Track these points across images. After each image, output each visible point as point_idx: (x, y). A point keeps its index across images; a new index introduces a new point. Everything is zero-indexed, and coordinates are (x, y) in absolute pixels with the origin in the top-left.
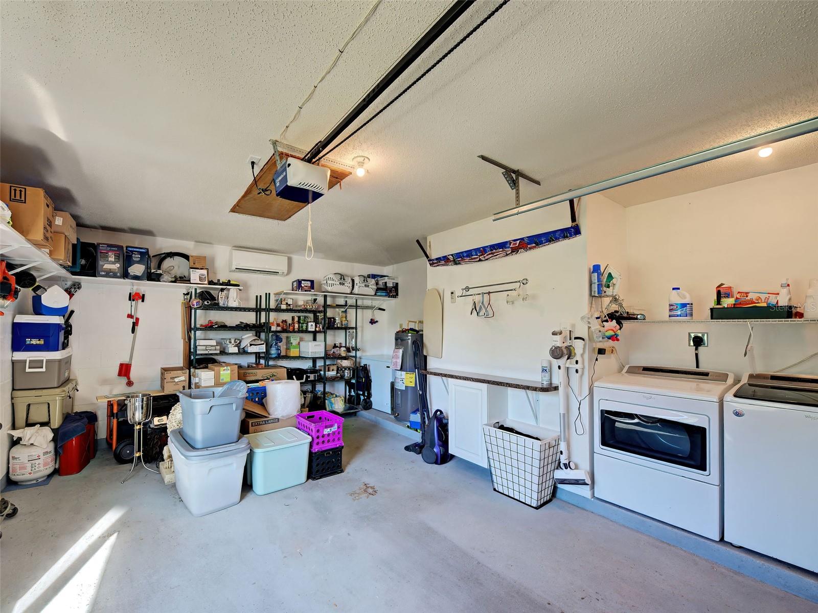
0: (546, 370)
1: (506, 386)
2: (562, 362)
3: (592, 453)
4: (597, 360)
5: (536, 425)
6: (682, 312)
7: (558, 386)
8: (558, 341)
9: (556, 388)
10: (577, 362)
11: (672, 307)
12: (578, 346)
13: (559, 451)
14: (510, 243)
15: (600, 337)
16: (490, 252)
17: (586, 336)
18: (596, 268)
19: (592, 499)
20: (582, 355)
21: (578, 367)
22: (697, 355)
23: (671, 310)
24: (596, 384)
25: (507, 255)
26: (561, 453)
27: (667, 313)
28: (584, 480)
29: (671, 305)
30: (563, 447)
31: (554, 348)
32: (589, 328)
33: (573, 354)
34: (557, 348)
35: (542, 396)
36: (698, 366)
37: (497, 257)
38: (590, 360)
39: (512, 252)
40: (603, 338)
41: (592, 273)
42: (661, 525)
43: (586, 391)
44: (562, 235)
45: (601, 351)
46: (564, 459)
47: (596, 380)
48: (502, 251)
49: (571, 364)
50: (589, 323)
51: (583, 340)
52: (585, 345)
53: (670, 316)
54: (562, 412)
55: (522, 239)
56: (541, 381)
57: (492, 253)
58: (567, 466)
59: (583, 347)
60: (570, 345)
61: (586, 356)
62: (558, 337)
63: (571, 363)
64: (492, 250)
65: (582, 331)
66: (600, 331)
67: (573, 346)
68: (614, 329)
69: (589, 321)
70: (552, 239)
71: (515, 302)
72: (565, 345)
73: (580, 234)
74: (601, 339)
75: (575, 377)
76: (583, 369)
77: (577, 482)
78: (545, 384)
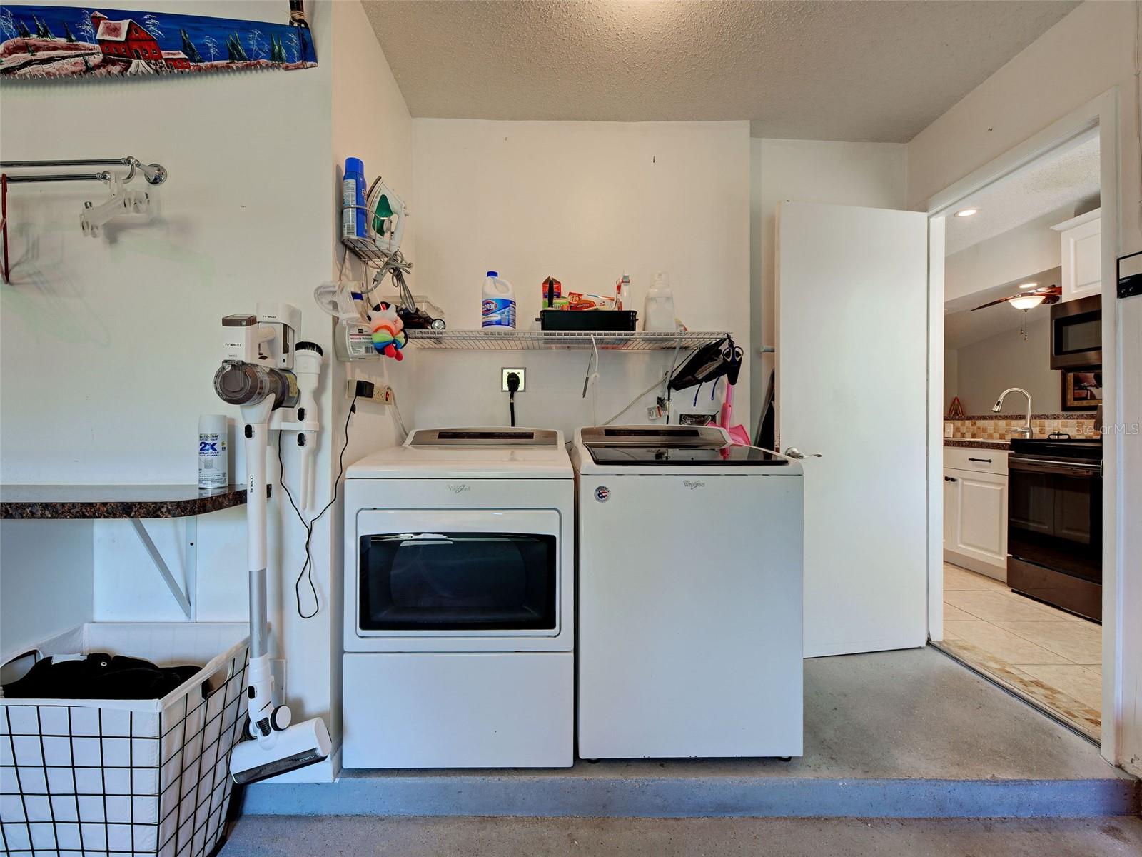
0: (212, 446)
1: (43, 517)
2: (255, 413)
3: (339, 652)
4: (353, 409)
5: (182, 617)
6: (504, 316)
7: (246, 491)
8: (241, 346)
9: (239, 498)
10: (301, 415)
11: (488, 307)
12: (306, 368)
13: (246, 686)
14: (96, 22)
15: (360, 347)
16: (18, 40)
17: (327, 344)
18: (354, 167)
19: (337, 780)
20: (318, 394)
21: (305, 426)
22: (512, 405)
23: (486, 312)
24: (350, 472)
25: (89, 69)
26: (252, 692)
27: (480, 318)
28: (314, 750)
29: (486, 303)
30: (257, 673)
31: (228, 368)
32: (336, 320)
33: (293, 394)
34: (238, 366)
35: (206, 525)
36: (513, 424)
37: (51, 67)
38: (337, 410)
39: (105, 62)
40: (367, 350)
41: (345, 178)
42: (478, 779)
43: (325, 495)
44: (266, 47)
45: (364, 389)
46: (257, 710)
47: (351, 463)
48: (68, 48)
49: (283, 420)
50: (335, 305)
51: (320, 350)
52: (323, 368)
53: (485, 324)
54: (255, 567)
55: (137, 18)
56: (197, 483)
57: (25, 48)
58: (267, 726)
59: (318, 371)
60: (284, 365)
61: (327, 400)
62: (241, 333)
63: (285, 419)
64: (26, 34)
65: (316, 327)
66: (360, 331)
67: (294, 372)
68: (391, 325)
69: (335, 299)
70: (238, 51)
71: (125, 239)
72: (268, 364)
73: (315, 59)
74: (362, 352)
75: (297, 457)
76: (319, 433)
77: (295, 762)
78: (211, 489)
